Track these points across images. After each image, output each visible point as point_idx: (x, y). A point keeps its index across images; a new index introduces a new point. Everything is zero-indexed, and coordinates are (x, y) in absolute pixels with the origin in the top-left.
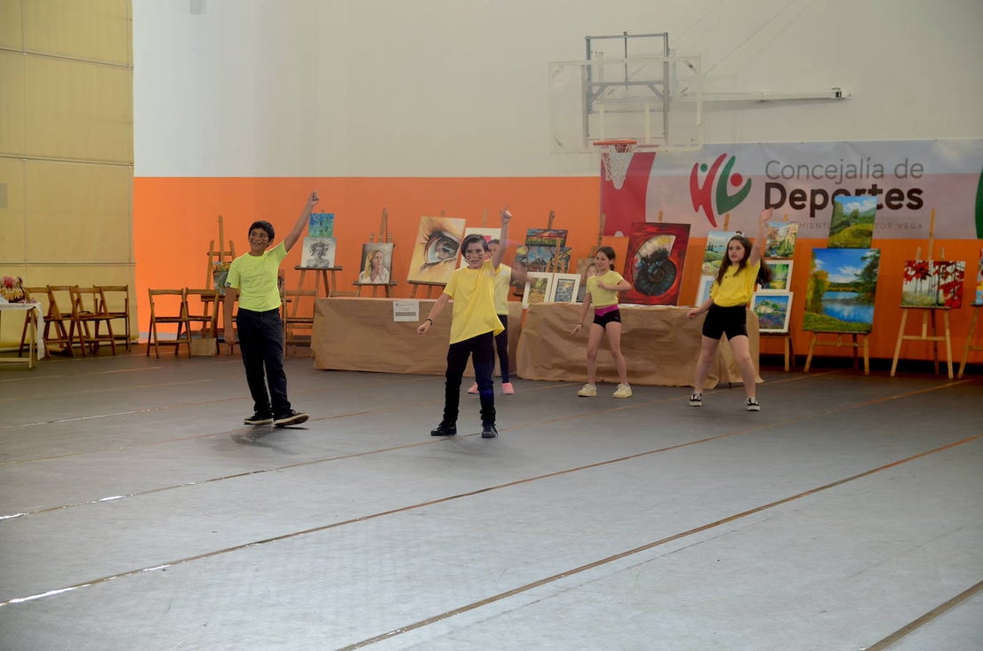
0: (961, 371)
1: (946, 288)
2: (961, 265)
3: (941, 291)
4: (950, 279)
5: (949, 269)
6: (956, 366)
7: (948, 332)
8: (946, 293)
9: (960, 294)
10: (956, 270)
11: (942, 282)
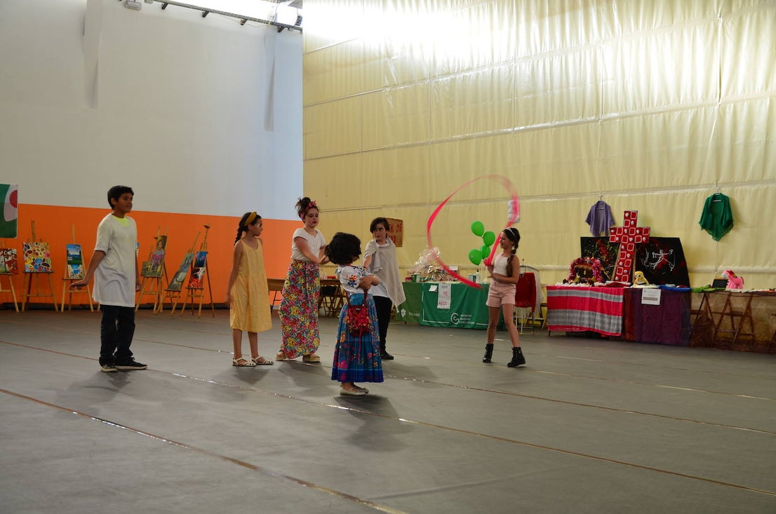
0: (23, 308)
1: (9, 263)
2: (15, 251)
3: (7, 265)
4: (10, 259)
5: (9, 253)
6: (20, 304)
7: (12, 287)
8: (9, 266)
9: (16, 266)
10: (12, 254)
11: (6, 260)
